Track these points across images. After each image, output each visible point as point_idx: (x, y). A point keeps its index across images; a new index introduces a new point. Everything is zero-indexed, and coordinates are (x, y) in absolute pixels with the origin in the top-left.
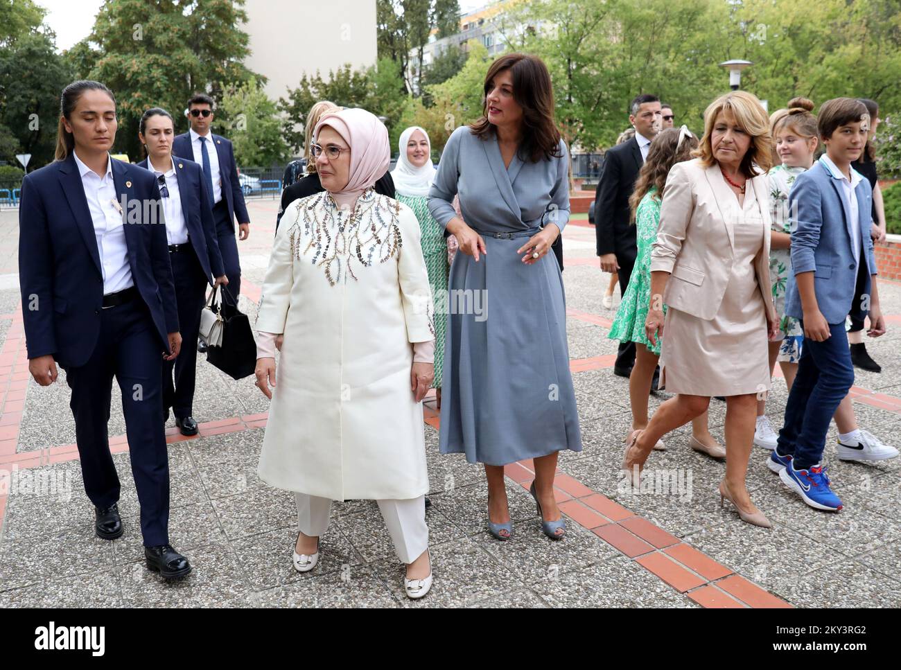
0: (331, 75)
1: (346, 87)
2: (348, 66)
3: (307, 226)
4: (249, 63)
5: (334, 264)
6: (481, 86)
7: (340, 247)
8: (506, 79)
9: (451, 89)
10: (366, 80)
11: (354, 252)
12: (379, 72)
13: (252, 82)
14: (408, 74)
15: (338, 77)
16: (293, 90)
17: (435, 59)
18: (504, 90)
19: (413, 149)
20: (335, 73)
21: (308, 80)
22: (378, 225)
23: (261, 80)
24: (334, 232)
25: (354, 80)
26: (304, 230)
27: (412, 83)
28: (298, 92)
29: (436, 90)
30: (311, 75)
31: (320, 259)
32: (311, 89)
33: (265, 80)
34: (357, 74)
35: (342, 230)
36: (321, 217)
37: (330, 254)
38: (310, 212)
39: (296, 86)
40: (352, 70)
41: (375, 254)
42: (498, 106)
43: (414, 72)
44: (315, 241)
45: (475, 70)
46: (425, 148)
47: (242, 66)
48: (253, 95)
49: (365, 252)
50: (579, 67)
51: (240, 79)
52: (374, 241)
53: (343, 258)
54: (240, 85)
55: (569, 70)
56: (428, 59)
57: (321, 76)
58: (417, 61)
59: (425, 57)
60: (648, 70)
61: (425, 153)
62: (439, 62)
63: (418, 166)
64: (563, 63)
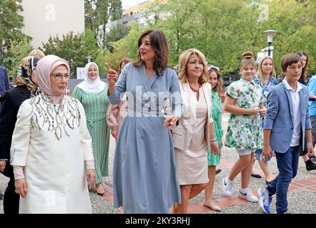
0: (64, 37)
1: (71, 42)
2: (72, 32)
3: (39, 113)
4: (23, 30)
5: (58, 129)
6: (136, 43)
7: (59, 121)
8: (147, 39)
9: (122, 44)
10: (80, 39)
11: (66, 123)
12: (86, 35)
13: (25, 39)
14: (98, 37)
15: (67, 37)
16: (45, 43)
17: (111, 30)
18: (147, 44)
19: (90, 72)
20: (65, 35)
21: (52, 39)
22: (72, 110)
23: (30, 39)
24: (54, 115)
25: (74, 39)
26: (38, 115)
27: (100, 42)
28: (47, 45)
29: (114, 44)
30: (54, 36)
31: (51, 128)
32: (54, 43)
33: (31, 38)
34: (76, 36)
35: (58, 113)
36: (45, 107)
37: (55, 125)
38: (38, 105)
39: (46, 42)
40: (74, 34)
41: (75, 123)
42: (145, 51)
43: (101, 36)
44: (46, 119)
45: (133, 35)
46: (96, 72)
47: (20, 32)
48: (26, 46)
49: (70, 122)
50: (183, 34)
51: (20, 38)
52: (72, 117)
53: (62, 127)
54: (20, 41)
55: (178, 35)
56: (108, 30)
57: (59, 37)
58: (103, 31)
59: (106, 29)
60: (215, 36)
61: (96, 74)
62: (113, 31)
63: (93, 80)
64: (175, 32)
